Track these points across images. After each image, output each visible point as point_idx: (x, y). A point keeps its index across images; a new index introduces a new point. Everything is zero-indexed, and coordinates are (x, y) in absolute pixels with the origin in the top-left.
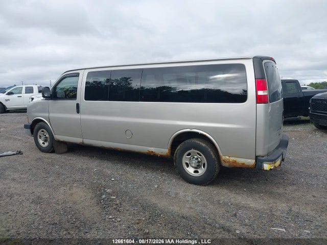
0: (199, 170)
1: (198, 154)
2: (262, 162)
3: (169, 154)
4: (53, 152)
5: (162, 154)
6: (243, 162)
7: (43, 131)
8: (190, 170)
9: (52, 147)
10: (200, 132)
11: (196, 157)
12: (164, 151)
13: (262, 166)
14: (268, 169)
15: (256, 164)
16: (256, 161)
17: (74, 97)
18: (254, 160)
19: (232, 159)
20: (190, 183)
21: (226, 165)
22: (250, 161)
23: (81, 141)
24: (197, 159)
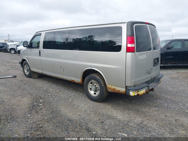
0: (96, 93)
1: (96, 83)
2: (129, 90)
3: (81, 82)
4: (31, 77)
5: (78, 82)
6: (118, 90)
7: (26, 66)
8: (92, 93)
9: (30, 74)
10: (96, 69)
11: (95, 85)
12: (79, 80)
13: (129, 93)
14: (133, 95)
15: (126, 92)
16: (126, 90)
17: (38, 47)
18: (125, 89)
19: (113, 87)
20: (91, 100)
21: (110, 91)
22: (122, 89)
23: (42, 72)
24: (95, 86)
